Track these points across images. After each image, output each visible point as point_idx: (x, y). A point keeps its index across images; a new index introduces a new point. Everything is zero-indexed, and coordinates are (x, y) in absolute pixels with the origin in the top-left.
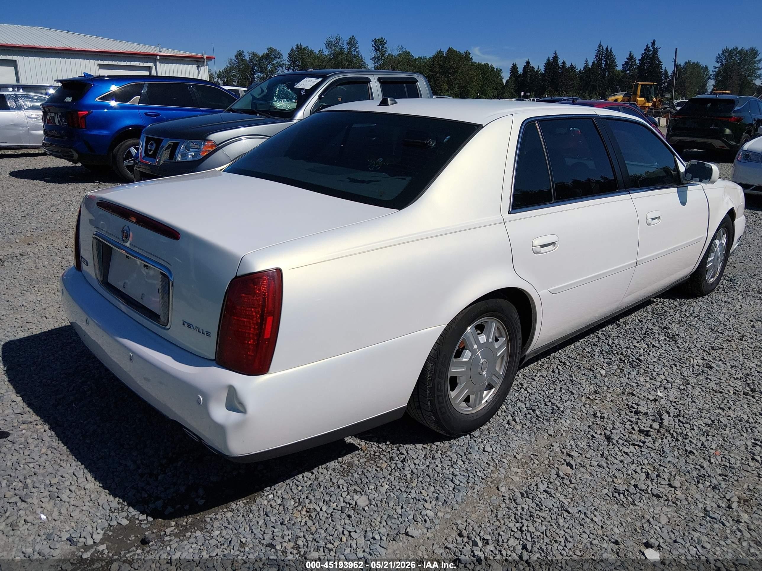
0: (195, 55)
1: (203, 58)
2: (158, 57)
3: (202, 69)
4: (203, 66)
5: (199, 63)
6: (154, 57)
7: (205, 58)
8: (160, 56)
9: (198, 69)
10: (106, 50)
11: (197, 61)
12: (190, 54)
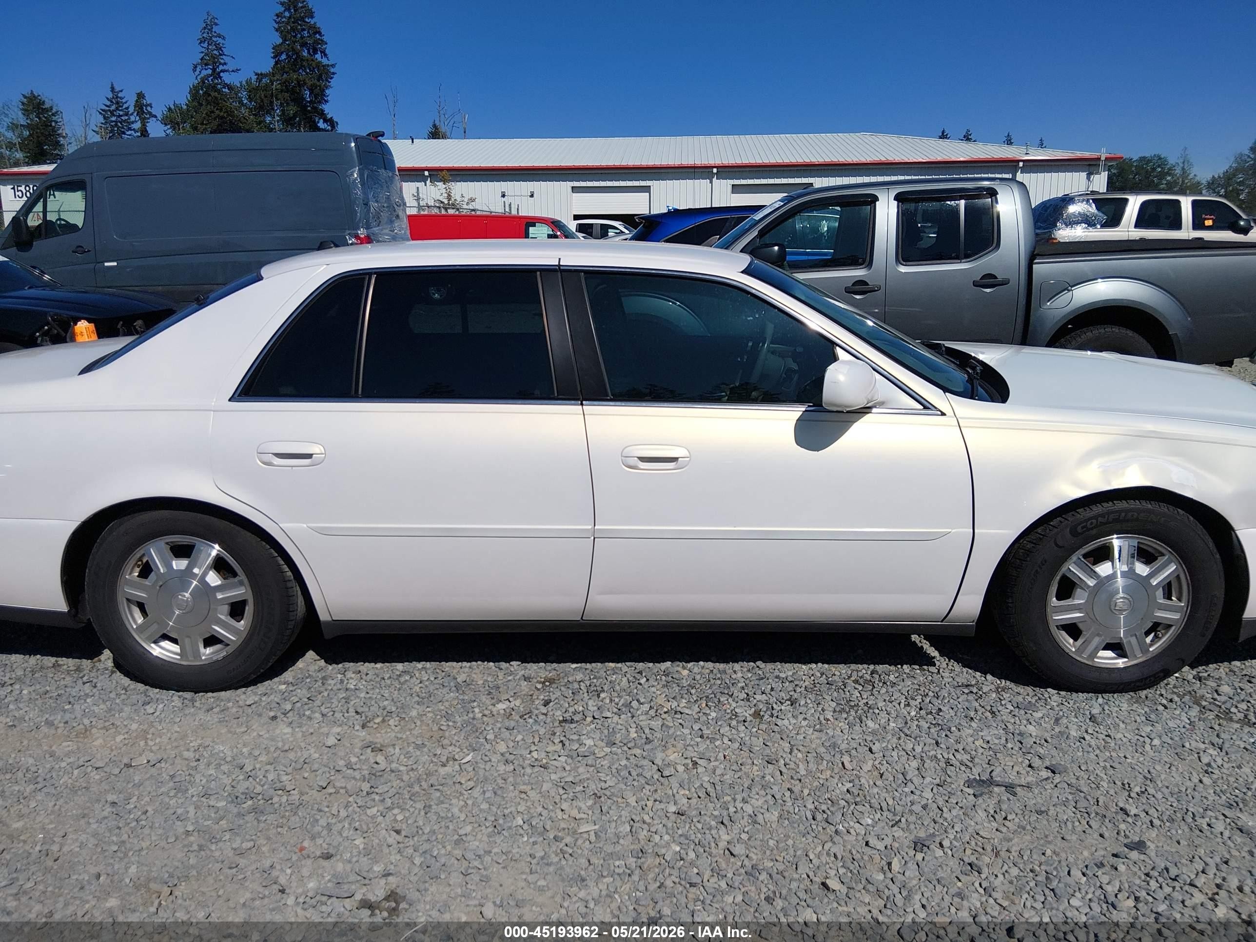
0: (1087, 154)
1: (1099, 159)
2: (1021, 164)
3: (1096, 178)
4: (1098, 173)
5: (1092, 169)
6: (1015, 164)
7: (1103, 158)
8: (1023, 161)
9: (1088, 178)
10: (939, 159)
11: (1090, 165)
12: (1079, 154)
